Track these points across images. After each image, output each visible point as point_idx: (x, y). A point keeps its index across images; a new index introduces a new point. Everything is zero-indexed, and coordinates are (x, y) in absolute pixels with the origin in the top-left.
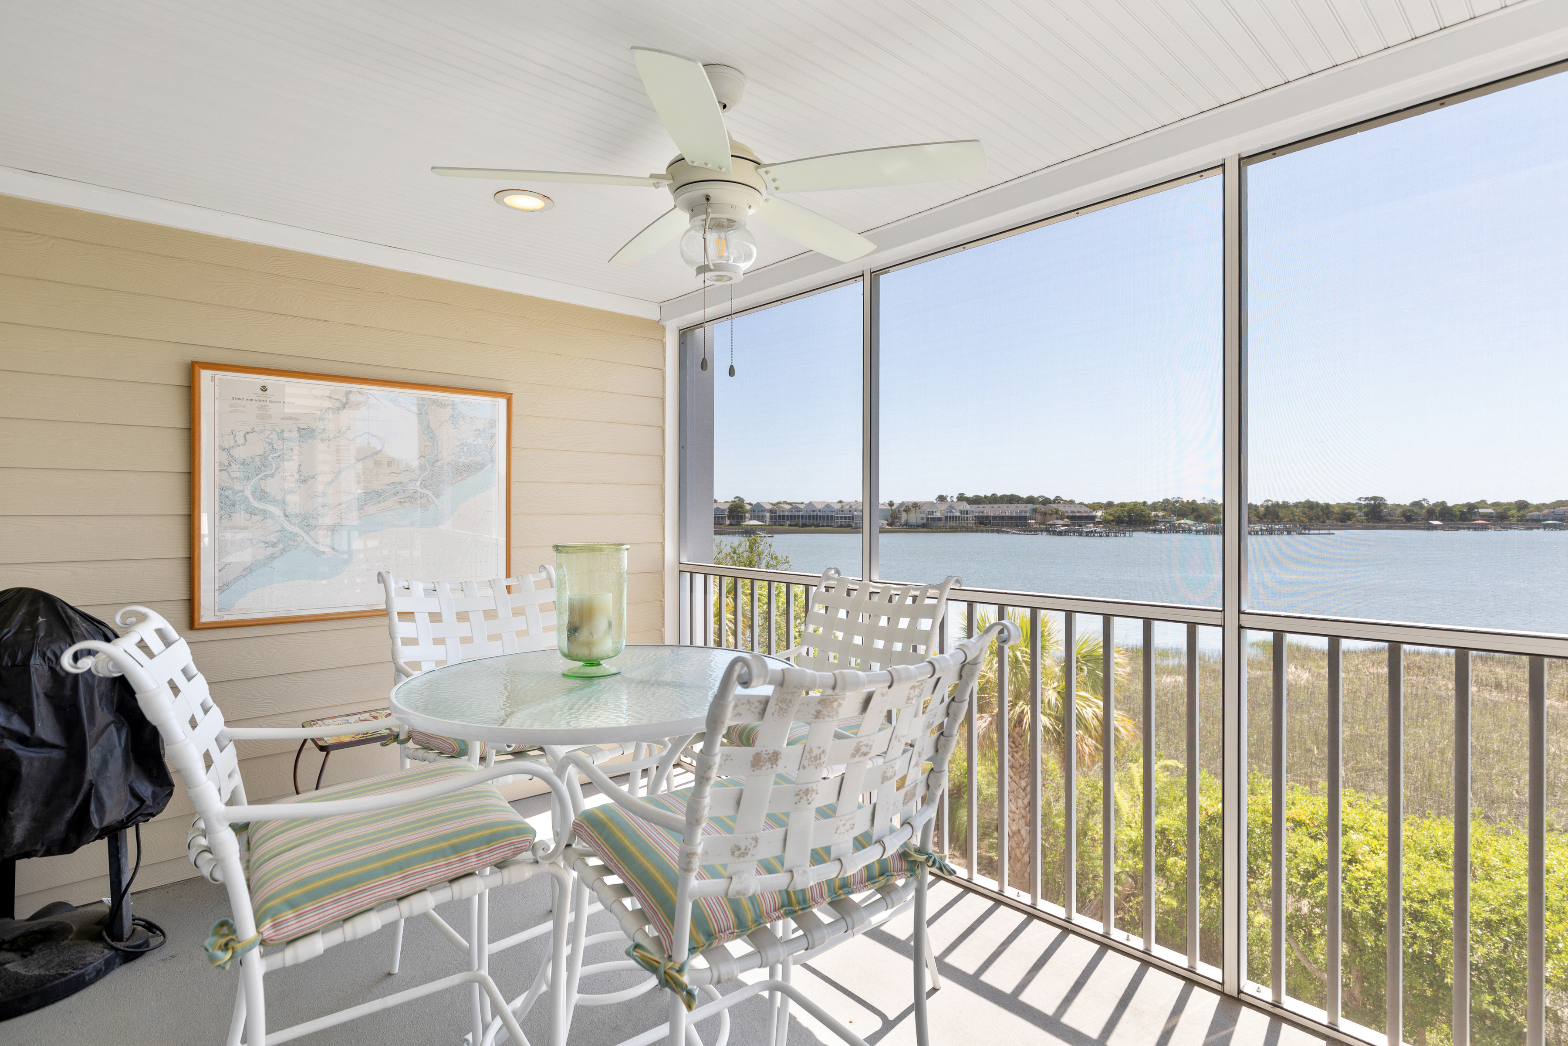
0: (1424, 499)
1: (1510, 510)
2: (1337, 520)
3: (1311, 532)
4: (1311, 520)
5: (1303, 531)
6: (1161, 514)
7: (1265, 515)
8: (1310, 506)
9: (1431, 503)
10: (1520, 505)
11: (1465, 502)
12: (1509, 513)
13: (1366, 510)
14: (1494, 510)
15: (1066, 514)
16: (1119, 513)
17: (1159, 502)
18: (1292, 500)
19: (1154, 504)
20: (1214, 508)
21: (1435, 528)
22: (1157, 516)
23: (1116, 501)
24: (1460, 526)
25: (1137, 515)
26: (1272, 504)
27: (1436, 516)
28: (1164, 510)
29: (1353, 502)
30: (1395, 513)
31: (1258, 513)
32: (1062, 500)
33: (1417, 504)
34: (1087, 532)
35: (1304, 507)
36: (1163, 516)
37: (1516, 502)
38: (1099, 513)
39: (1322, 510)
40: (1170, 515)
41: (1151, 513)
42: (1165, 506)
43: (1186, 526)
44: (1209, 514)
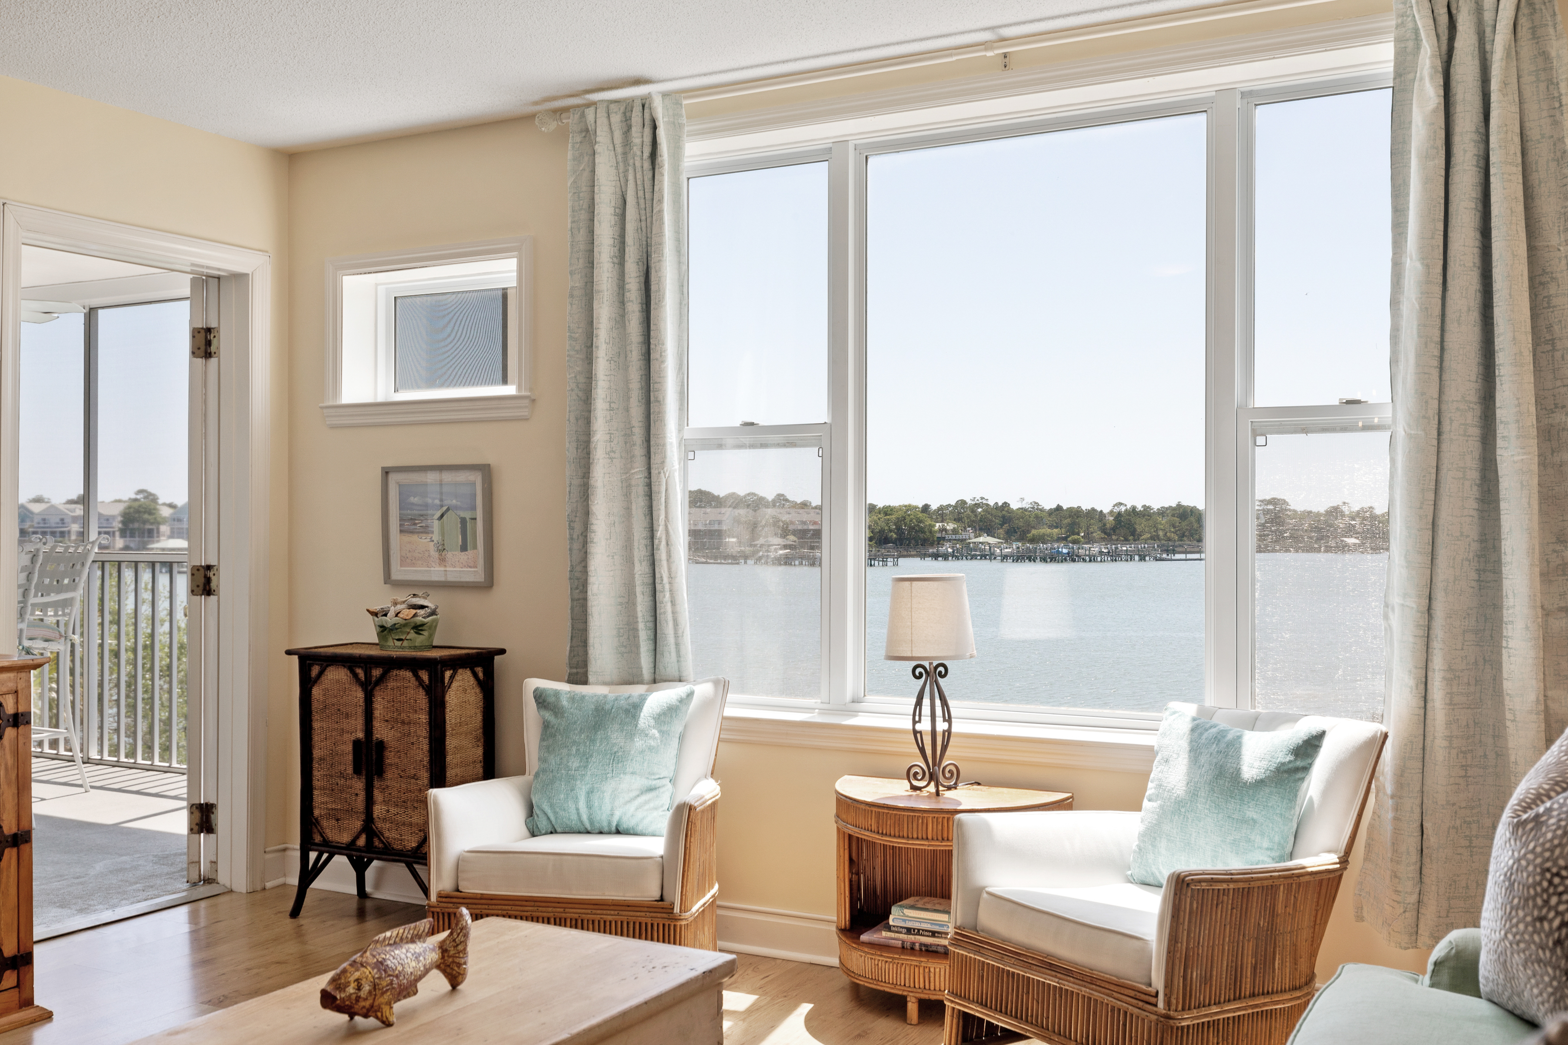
0: (1344, 504)
3: (1178, 556)
4: (1182, 536)
5: (1164, 556)
6: (950, 526)
7: (1114, 529)
8: (1183, 513)
9: (1352, 509)
15: (791, 527)
16: (882, 524)
17: (949, 505)
18: (1156, 506)
19: (941, 508)
20: (1037, 517)
21: (1348, 549)
22: (944, 530)
25: (912, 528)
26: (1126, 510)
27: (1354, 530)
28: (958, 520)
30: (1302, 526)
31: (1105, 525)
32: (787, 500)
33: (1335, 512)
35: (1173, 515)
36: (955, 531)
39: (1199, 520)
40: (965, 528)
41: (935, 526)
42: (959, 513)
43: (987, 548)
44: (1029, 526)
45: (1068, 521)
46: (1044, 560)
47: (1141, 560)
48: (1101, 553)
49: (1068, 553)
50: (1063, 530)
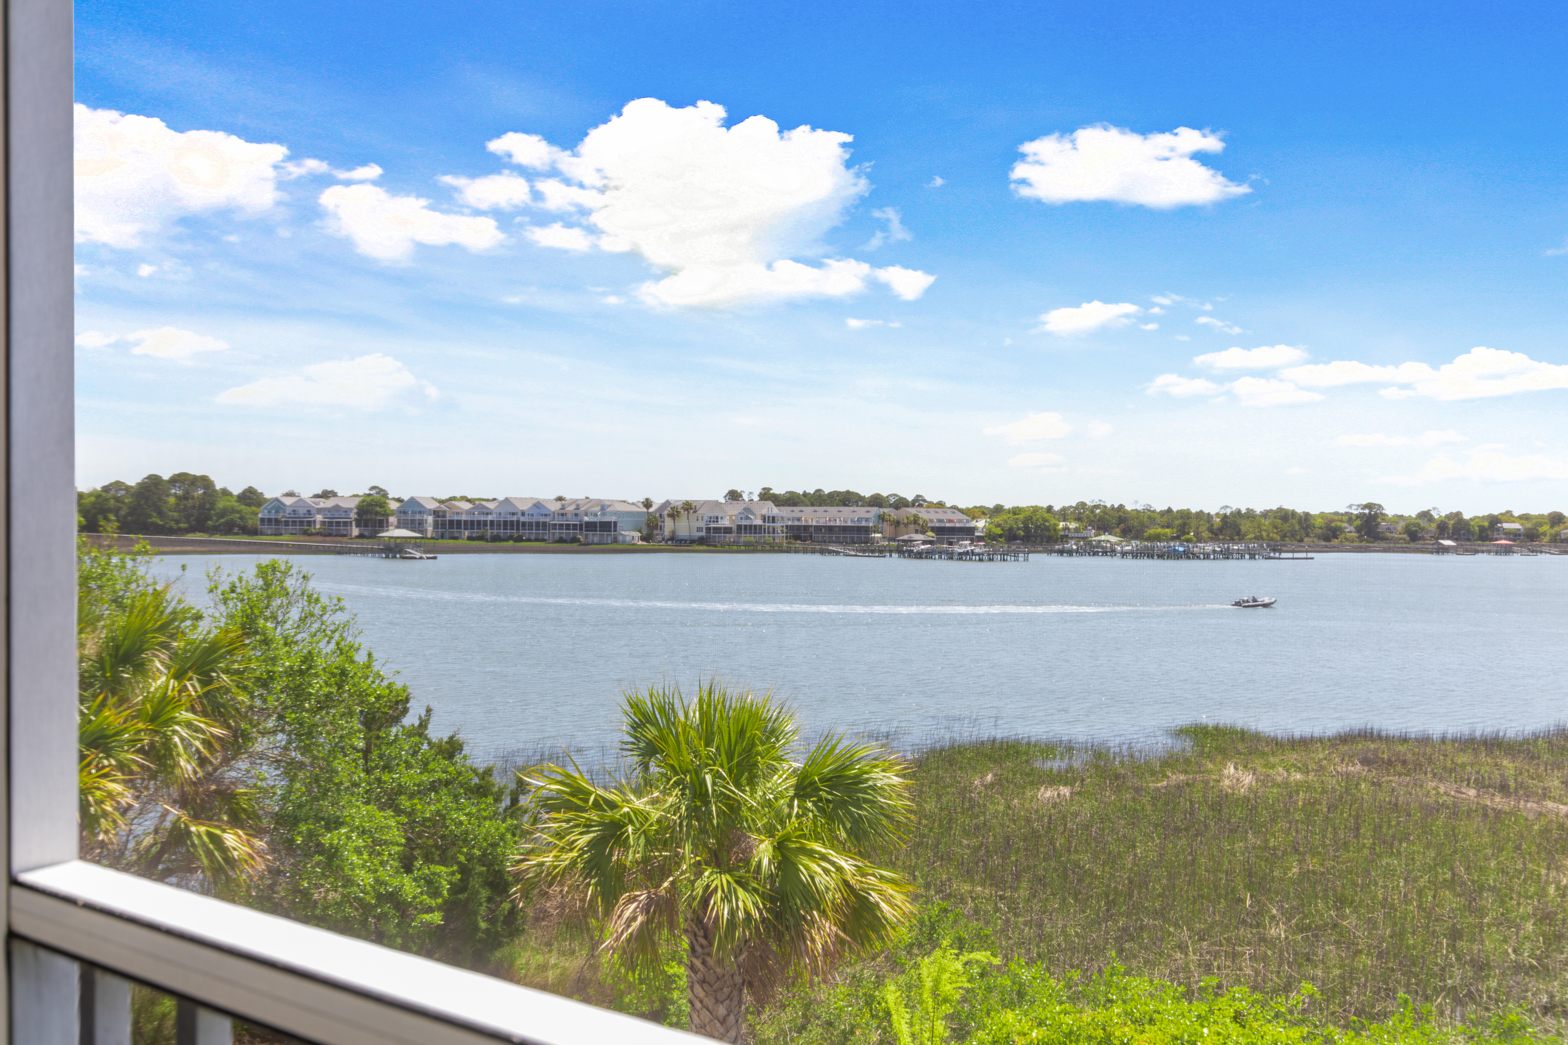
0: (1434, 509)
1: (1541, 525)
2: (1319, 537)
3: (1284, 555)
4: (1284, 537)
5: (1272, 555)
6: (1073, 525)
7: (1221, 530)
8: (1284, 515)
9: (1443, 514)
10: (1554, 518)
11: (1486, 514)
12: (1541, 530)
13: (1358, 522)
14: (1522, 525)
15: (930, 525)
16: (1011, 523)
17: (1071, 507)
18: (1259, 508)
19: (1064, 509)
20: (1150, 518)
21: (1445, 550)
22: (1066, 528)
23: (1008, 506)
24: (1479, 548)
25: (1037, 527)
26: (1232, 512)
27: (1448, 533)
28: (1078, 519)
29: (1342, 510)
30: (1395, 529)
31: (1212, 525)
32: (925, 501)
33: (1425, 515)
34: (960, 554)
35: (1275, 517)
36: (1077, 530)
37: (1550, 514)
38: (981, 524)
39: (1300, 522)
40: (1086, 527)
41: (1058, 525)
42: (1080, 513)
43: (1108, 545)
44: (1143, 527)
45: (1179, 522)
46: (1161, 556)
47: (1250, 558)
48: (1214, 551)
49: (1184, 551)
50: (1175, 530)
